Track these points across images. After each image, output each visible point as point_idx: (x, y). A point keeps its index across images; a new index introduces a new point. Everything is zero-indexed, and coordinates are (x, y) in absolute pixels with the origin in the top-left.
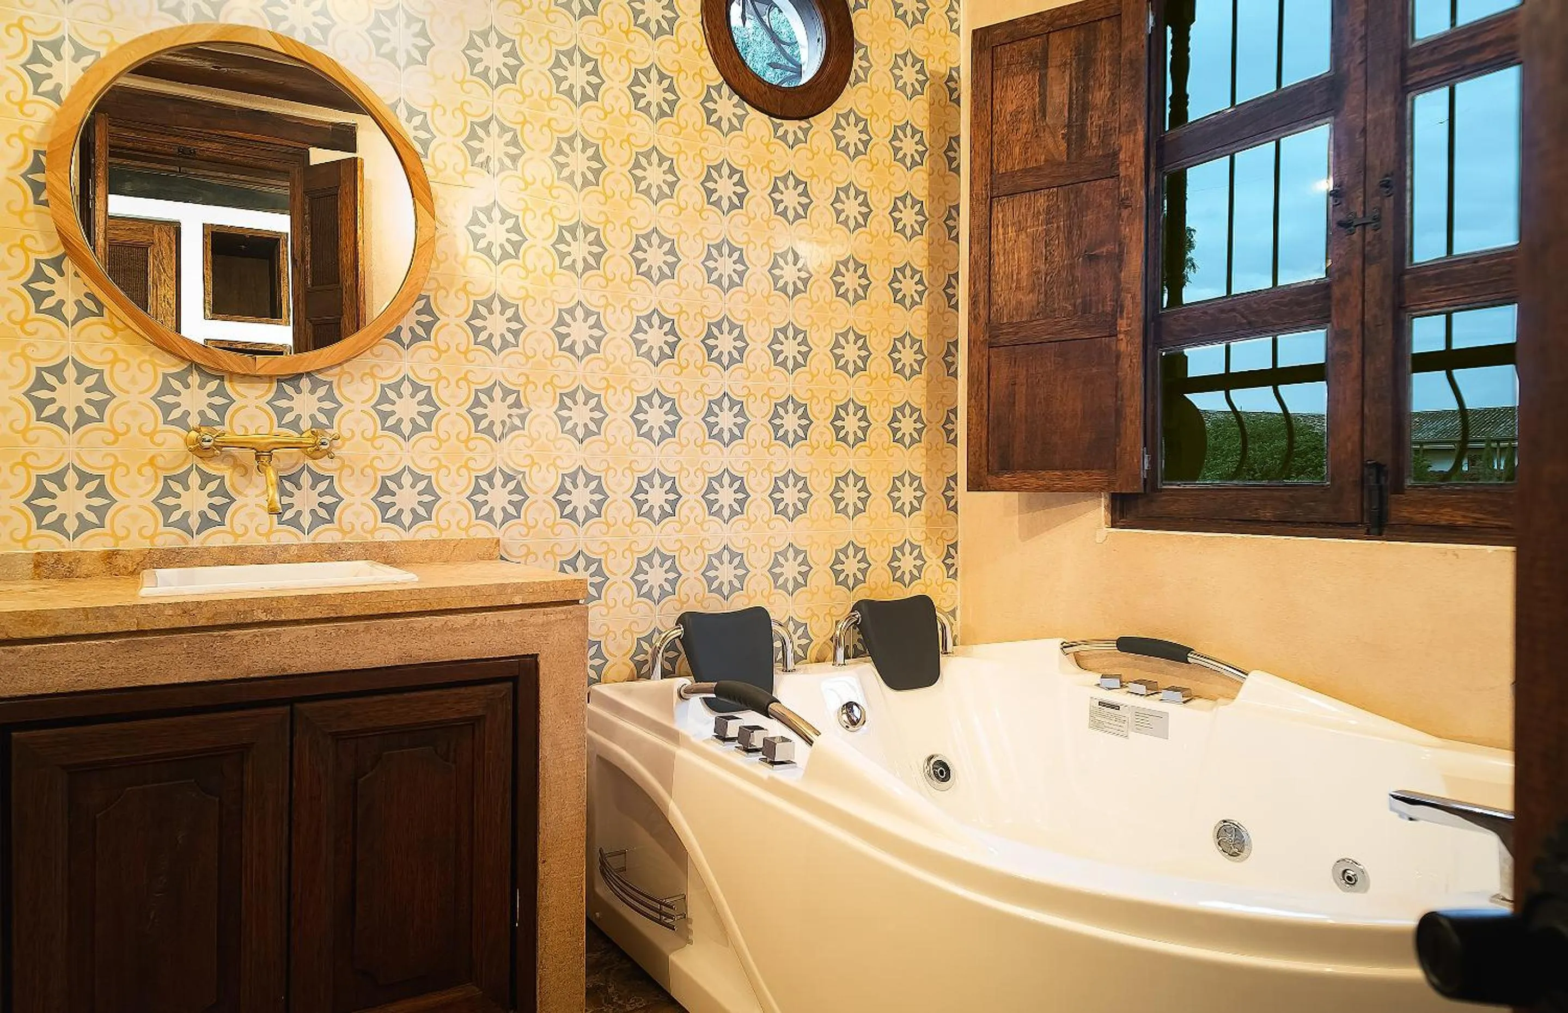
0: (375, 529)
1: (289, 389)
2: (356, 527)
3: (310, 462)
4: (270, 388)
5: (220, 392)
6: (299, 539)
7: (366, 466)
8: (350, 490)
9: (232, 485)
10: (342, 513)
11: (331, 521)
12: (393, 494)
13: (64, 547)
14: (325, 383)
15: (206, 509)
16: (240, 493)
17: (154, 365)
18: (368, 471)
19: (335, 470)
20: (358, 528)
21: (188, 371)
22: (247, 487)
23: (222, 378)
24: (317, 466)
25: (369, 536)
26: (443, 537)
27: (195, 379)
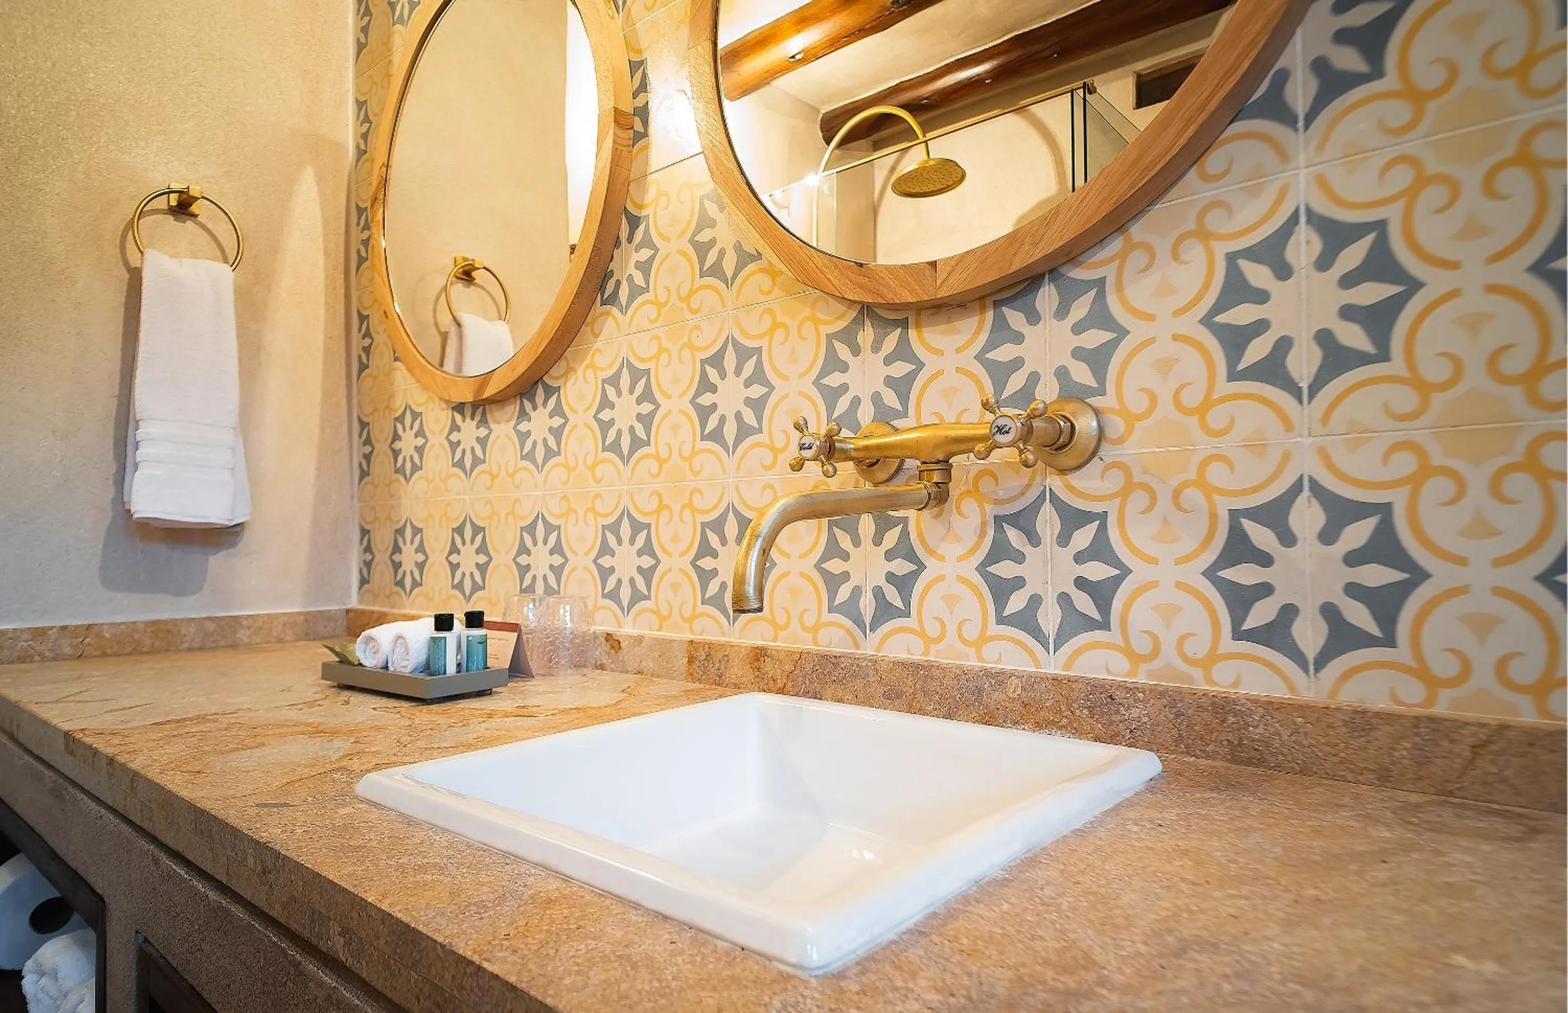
0: (1213, 658)
1: (1014, 318)
2: (1163, 648)
3: (1055, 482)
4: (981, 322)
5: (903, 352)
6: (1038, 664)
7: (1186, 484)
8: (1152, 549)
9: (920, 535)
10: (1128, 606)
11: (1105, 625)
12: (1265, 560)
13: (724, 634)
14: (1086, 286)
15: (882, 582)
16: (932, 553)
17: (817, 323)
18: (1193, 496)
19: (1111, 497)
20: (1169, 650)
21: (858, 322)
22: (942, 540)
23: (904, 324)
24: (1071, 488)
25: (1197, 673)
26: (1440, 709)
27: (866, 335)
